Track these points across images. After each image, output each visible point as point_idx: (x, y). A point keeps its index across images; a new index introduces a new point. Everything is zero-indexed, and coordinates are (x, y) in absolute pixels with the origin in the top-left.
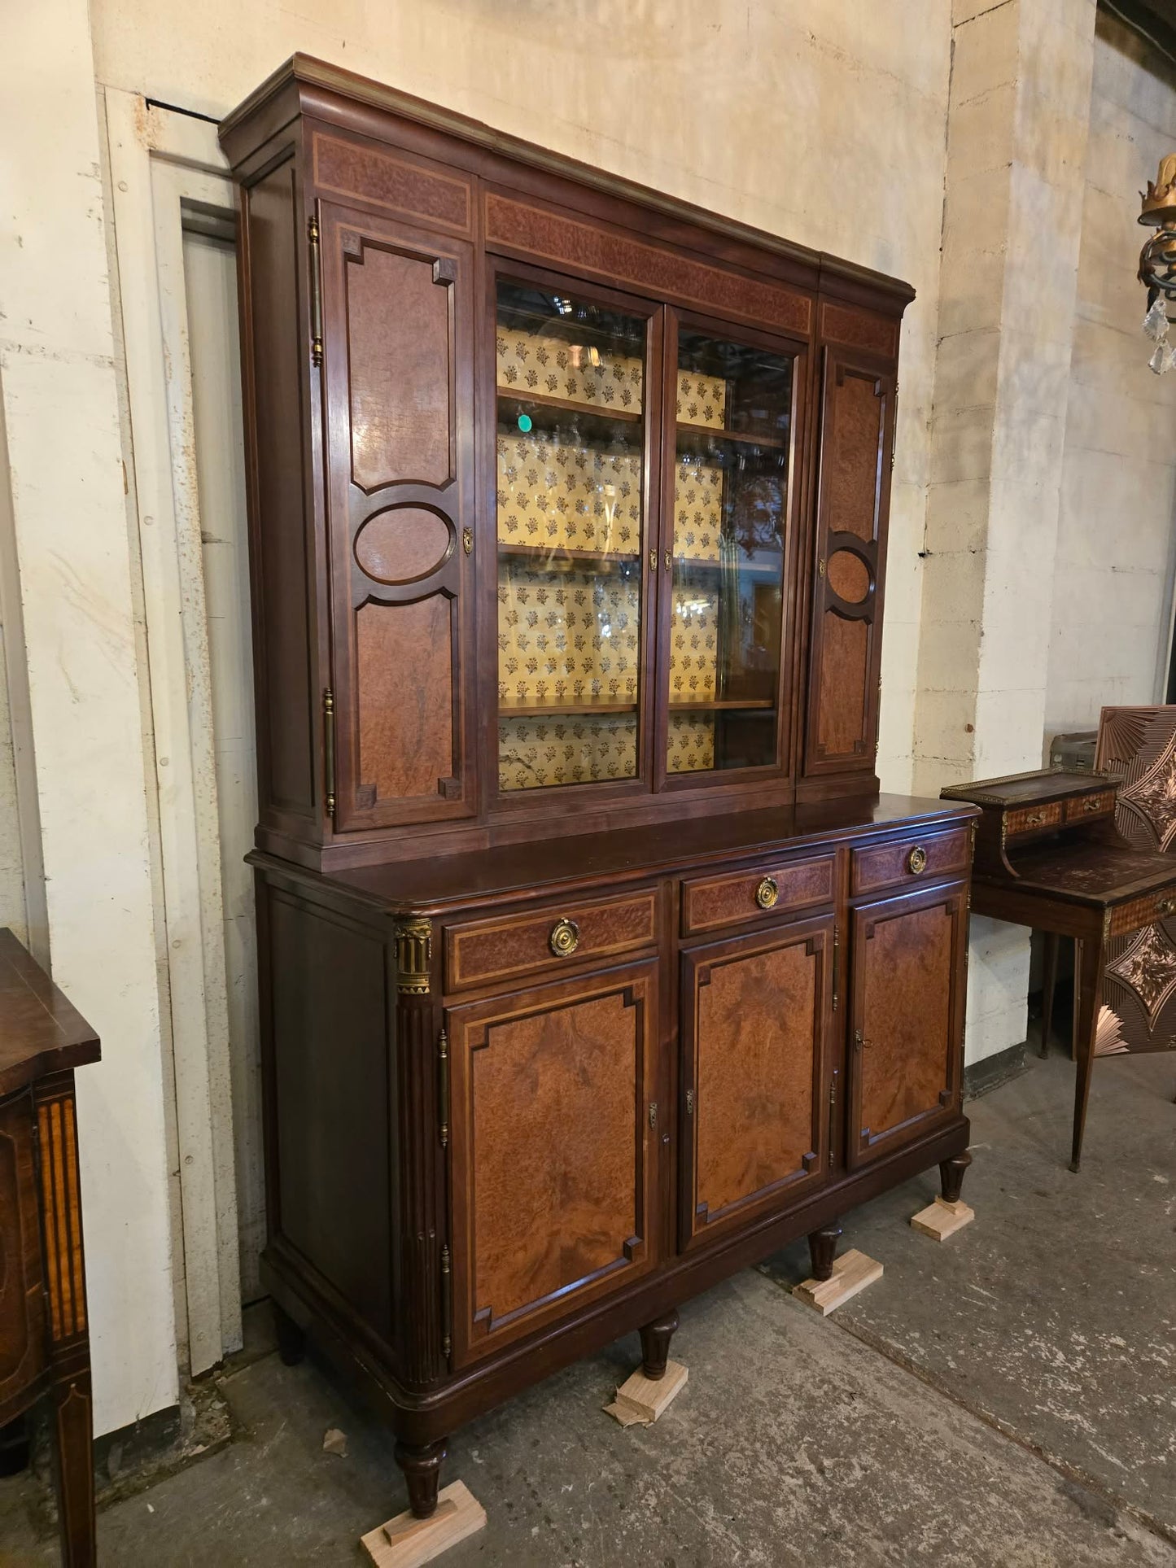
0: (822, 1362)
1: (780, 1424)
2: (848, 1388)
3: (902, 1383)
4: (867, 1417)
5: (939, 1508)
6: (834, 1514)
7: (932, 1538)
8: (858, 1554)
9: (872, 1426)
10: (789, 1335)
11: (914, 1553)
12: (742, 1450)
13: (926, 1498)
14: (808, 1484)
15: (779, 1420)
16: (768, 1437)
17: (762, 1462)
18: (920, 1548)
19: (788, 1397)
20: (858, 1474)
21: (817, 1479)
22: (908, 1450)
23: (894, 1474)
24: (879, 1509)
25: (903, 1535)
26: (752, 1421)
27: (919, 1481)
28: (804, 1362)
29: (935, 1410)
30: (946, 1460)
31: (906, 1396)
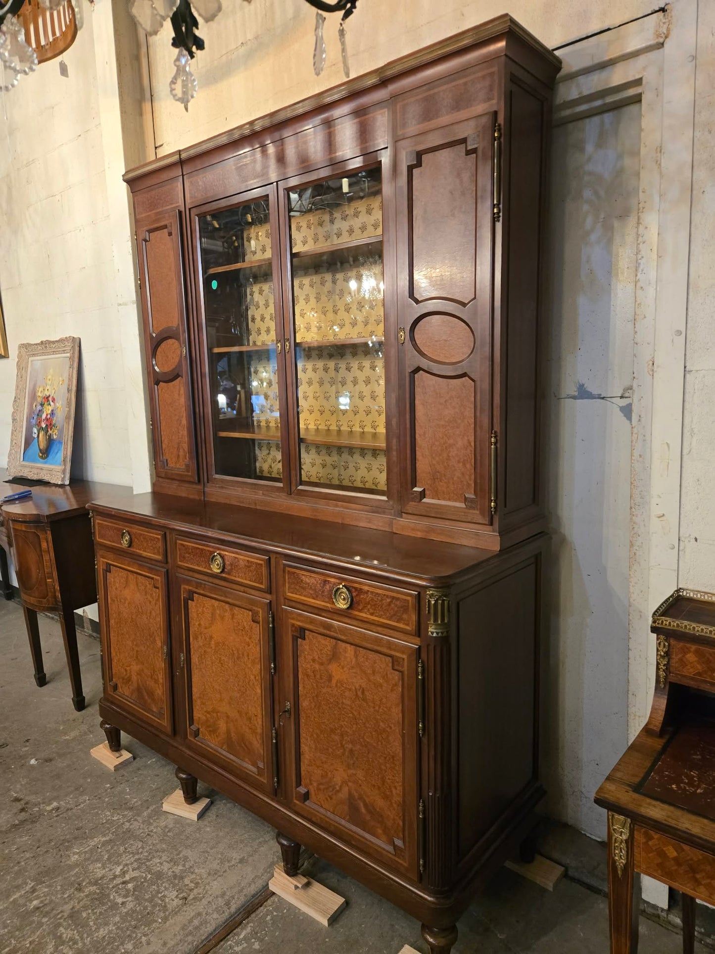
0: (215, 883)
1: (161, 864)
2: (191, 897)
3: (197, 928)
4: (165, 906)
5: (88, 941)
6: (93, 888)
7: (67, 936)
8: (65, 898)
9: (158, 909)
10: (239, 865)
11: (59, 925)
12: (143, 848)
13: (97, 934)
14: (115, 877)
15: (164, 863)
16: (151, 858)
17: (133, 857)
18: (61, 929)
19: (184, 866)
20: (120, 900)
21: (119, 881)
22: (135, 928)
23: (117, 919)
24: (93, 910)
25: (72, 921)
26: (163, 851)
27: (110, 932)
28: (214, 874)
29: (169, 946)
30: (124, 949)
31: (183, 928)
